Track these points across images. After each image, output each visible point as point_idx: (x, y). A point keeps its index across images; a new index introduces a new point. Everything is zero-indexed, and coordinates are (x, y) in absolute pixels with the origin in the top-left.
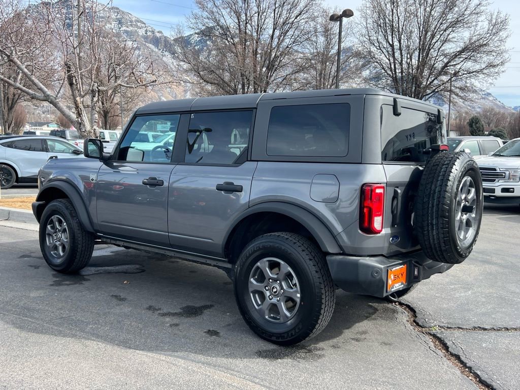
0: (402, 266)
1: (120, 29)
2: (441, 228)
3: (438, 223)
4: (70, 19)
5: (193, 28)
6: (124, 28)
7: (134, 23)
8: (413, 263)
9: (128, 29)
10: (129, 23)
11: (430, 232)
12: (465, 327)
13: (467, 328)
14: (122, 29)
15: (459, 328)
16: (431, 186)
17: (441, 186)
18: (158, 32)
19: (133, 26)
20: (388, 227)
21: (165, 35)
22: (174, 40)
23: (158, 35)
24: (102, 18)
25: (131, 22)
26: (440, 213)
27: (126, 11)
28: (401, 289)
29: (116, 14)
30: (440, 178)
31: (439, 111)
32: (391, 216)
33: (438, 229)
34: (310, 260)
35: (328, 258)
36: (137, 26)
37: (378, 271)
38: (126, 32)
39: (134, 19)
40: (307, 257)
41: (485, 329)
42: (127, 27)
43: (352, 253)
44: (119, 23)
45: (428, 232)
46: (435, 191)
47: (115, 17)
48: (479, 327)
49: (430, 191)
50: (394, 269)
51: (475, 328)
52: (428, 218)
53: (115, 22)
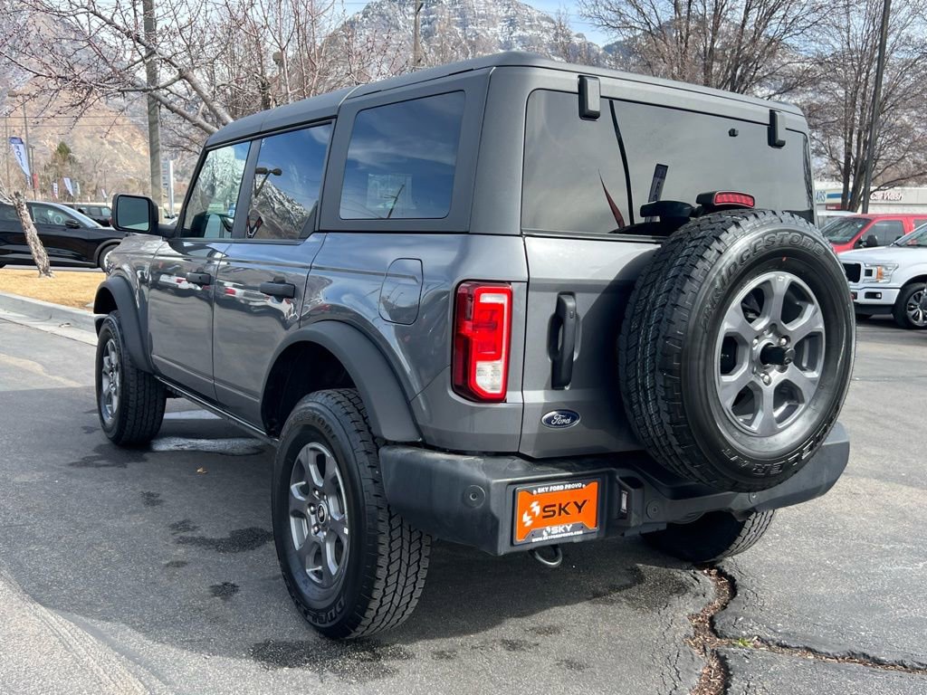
0: (579, 485)
1: (511, 33)
2: (663, 398)
3: (655, 385)
4: (430, 23)
5: (590, 16)
6: (518, 33)
7: (536, 23)
8: (617, 481)
9: (525, 34)
10: (527, 24)
11: (643, 406)
12: (824, 650)
13: (830, 652)
14: (514, 34)
15: (809, 650)
16: (650, 292)
17: (669, 291)
18: (578, 36)
19: (534, 28)
20: (540, 389)
21: (589, 40)
22: (605, 48)
23: (576, 41)
24: (483, 17)
25: (531, 20)
26: (658, 359)
27: (523, 2)
28: (575, 540)
29: (506, 9)
30: (672, 273)
31: (772, 114)
32: (548, 362)
33: (656, 399)
34: (368, 453)
35: (384, 451)
36: (539, 26)
37: (481, 490)
38: (521, 39)
39: (536, 15)
40: (362, 447)
41: (879, 663)
42: (524, 30)
43: (436, 445)
44: (511, 25)
45: (640, 406)
46: (654, 304)
47: (504, 15)
48: (864, 654)
49: (646, 305)
50: (540, 490)
51: (852, 656)
52: (636, 371)
53: (503, 24)
